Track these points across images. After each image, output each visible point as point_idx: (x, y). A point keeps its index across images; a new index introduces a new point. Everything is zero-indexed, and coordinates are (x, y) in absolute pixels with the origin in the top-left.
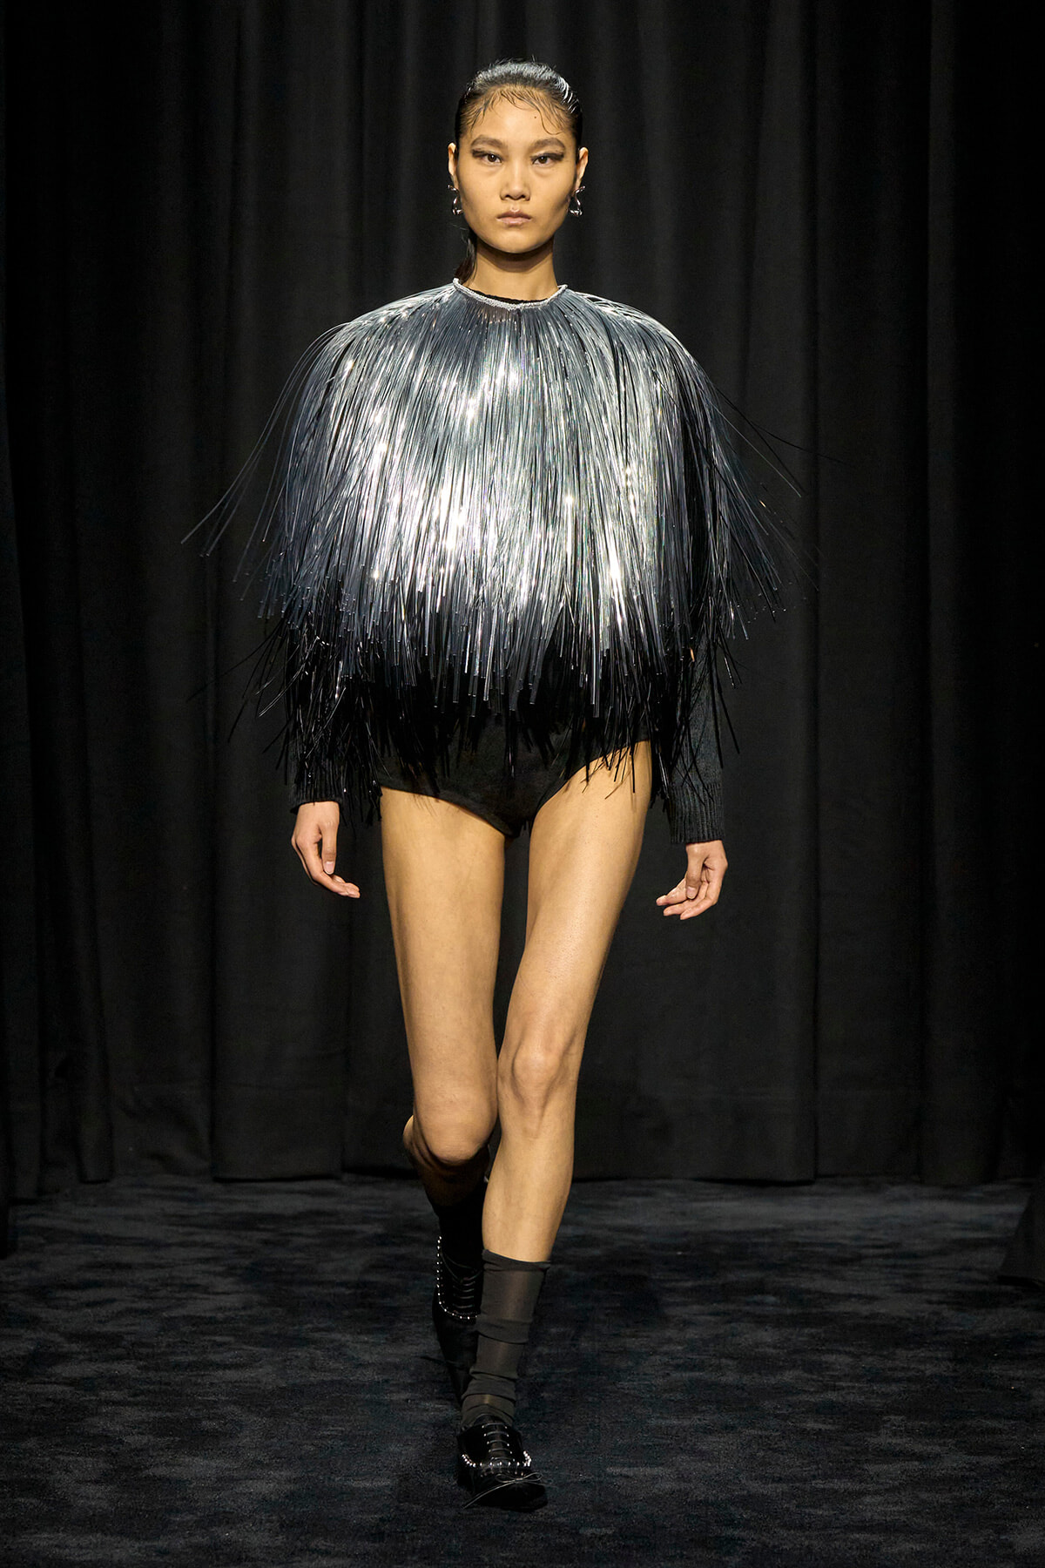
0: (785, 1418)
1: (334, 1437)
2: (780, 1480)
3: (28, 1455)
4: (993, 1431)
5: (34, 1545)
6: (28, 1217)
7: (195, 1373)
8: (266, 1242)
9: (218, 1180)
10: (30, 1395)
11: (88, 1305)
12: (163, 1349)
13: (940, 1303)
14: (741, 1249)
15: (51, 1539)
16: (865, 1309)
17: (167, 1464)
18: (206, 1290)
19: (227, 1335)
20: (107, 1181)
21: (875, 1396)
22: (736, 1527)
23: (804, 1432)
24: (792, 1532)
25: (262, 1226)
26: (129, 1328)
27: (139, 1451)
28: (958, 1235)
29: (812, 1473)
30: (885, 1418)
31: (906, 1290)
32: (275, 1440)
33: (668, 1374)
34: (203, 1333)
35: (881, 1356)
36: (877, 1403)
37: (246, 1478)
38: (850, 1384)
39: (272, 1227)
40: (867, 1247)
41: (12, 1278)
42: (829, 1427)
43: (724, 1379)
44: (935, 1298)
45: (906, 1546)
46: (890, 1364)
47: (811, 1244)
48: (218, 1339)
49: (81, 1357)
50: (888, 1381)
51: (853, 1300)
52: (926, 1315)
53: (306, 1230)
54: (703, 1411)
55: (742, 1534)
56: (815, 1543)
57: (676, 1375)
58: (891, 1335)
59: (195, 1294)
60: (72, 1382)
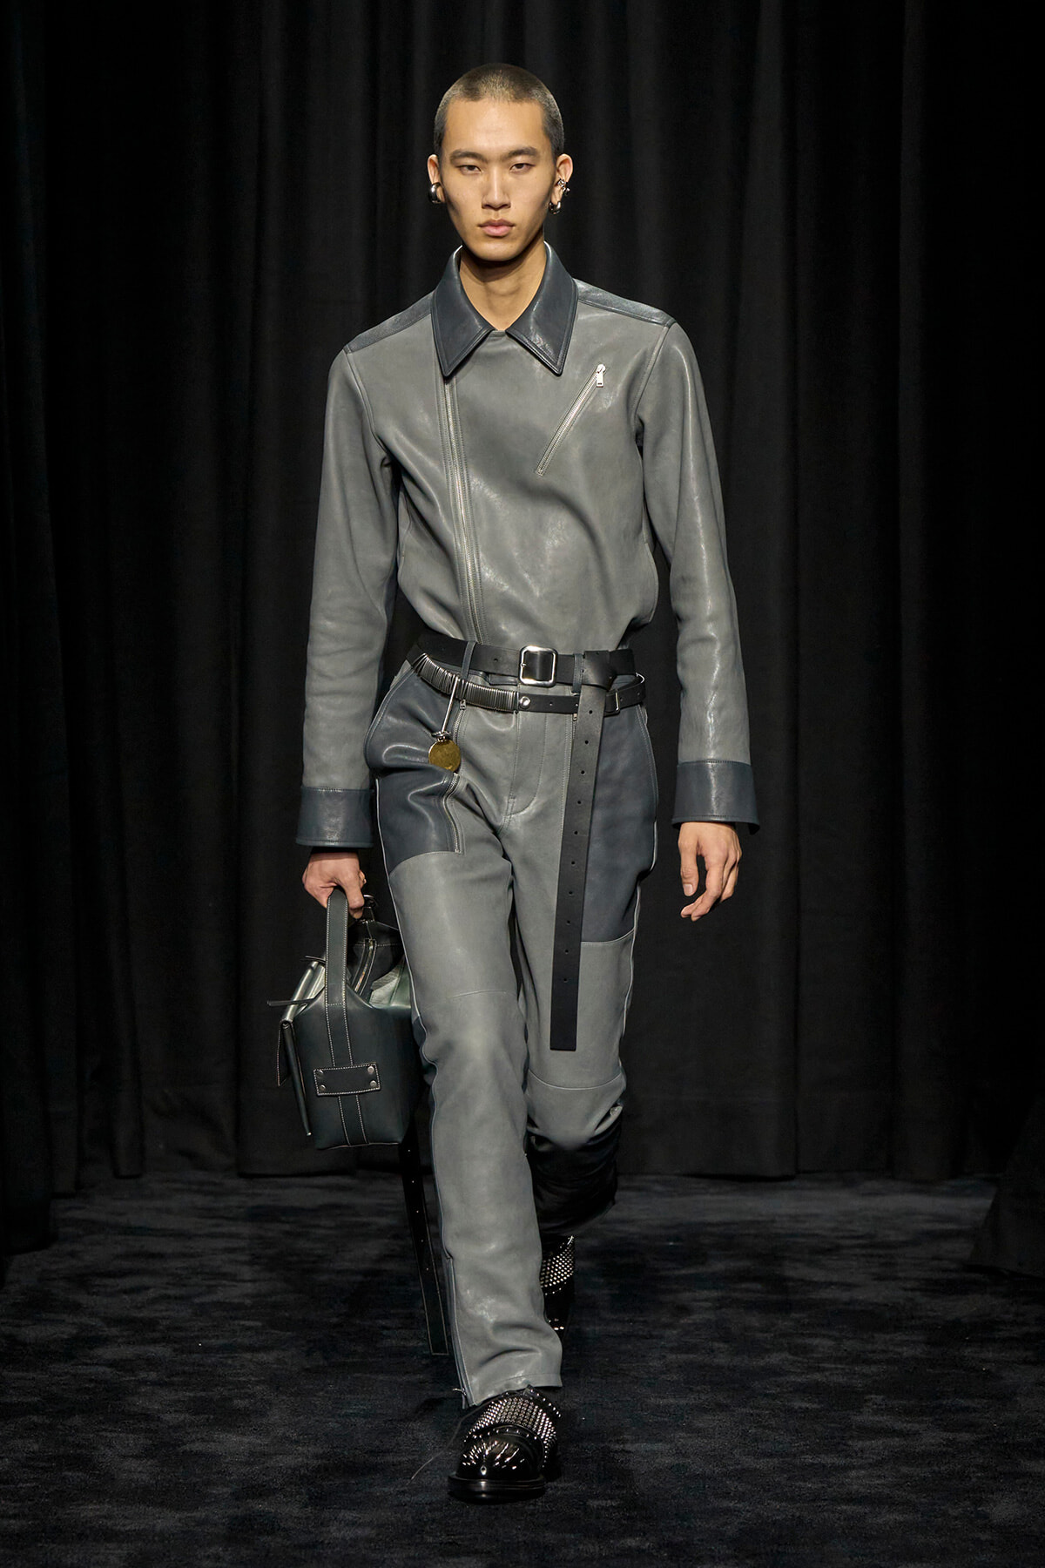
0: (774, 1397)
1: (356, 1415)
2: (771, 1455)
3: (73, 1431)
4: (966, 1409)
5: (82, 1515)
6: (70, 1209)
7: (226, 1355)
8: (288, 1233)
9: (242, 1175)
10: (74, 1375)
11: (125, 1292)
12: (196, 1333)
13: (913, 1290)
14: (729, 1240)
15: (98, 1510)
16: (845, 1296)
17: (203, 1440)
18: (233, 1278)
19: (256, 1320)
20: (138, 1176)
21: (857, 1376)
22: (733, 1499)
23: (791, 1411)
24: (784, 1504)
25: (283, 1218)
26: (164, 1314)
27: (177, 1428)
28: (927, 1226)
29: (800, 1449)
30: (867, 1397)
31: (880, 1278)
32: (302, 1417)
33: (664, 1357)
34: (236, 1318)
35: (862, 1339)
36: (859, 1383)
37: (276, 1454)
38: (833, 1366)
39: (292, 1219)
40: (843, 1237)
41: (54, 1267)
42: (815, 1406)
43: (716, 1360)
44: (909, 1285)
45: (891, 1517)
46: (869, 1347)
47: (792, 1235)
48: (248, 1323)
49: (120, 1340)
50: (867, 1362)
51: (833, 1287)
52: (901, 1301)
53: (323, 1222)
54: (698, 1391)
55: (738, 1505)
56: (805, 1514)
57: (671, 1357)
58: (870, 1320)
59: (224, 1282)
60: (111, 1364)
